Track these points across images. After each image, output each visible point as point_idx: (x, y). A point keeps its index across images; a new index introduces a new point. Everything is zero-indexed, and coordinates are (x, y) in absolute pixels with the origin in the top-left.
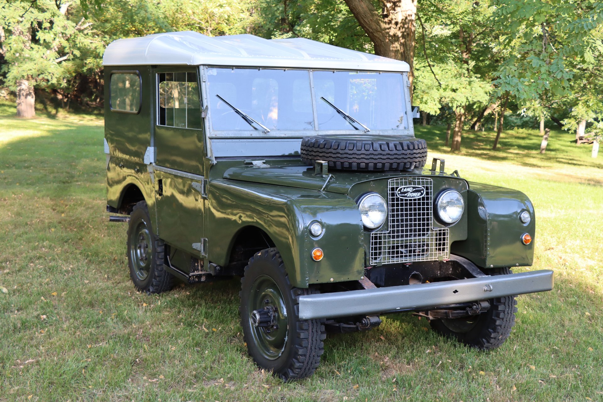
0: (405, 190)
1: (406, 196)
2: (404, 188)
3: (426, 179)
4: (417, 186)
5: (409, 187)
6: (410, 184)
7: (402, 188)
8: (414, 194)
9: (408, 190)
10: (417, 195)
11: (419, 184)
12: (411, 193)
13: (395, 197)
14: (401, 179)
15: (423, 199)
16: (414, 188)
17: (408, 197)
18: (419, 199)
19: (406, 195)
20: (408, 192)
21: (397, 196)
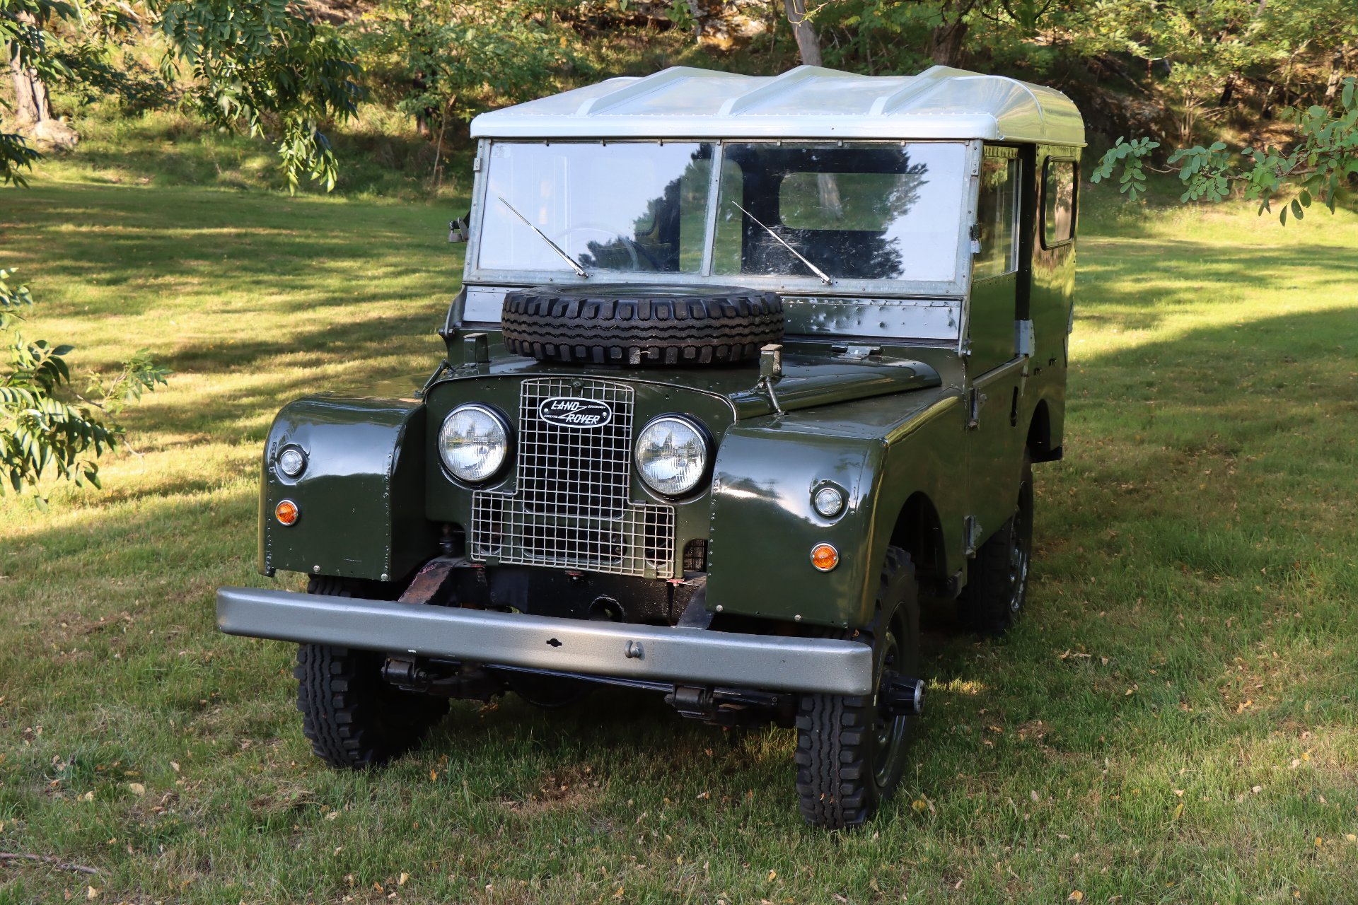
0: (560, 407)
1: (563, 421)
2: (559, 402)
3: (617, 387)
4: (592, 400)
5: (571, 401)
6: (576, 393)
7: (552, 402)
8: (583, 418)
9: (568, 406)
10: (591, 421)
11: (598, 395)
12: (576, 414)
13: (537, 420)
14: (557, 381)
15: (608, 430)
16: (582, 403)
17: (569, 423)
18: (597, 431)
19: (561, 417)
20: (567, 411)
21: (540, 418)
